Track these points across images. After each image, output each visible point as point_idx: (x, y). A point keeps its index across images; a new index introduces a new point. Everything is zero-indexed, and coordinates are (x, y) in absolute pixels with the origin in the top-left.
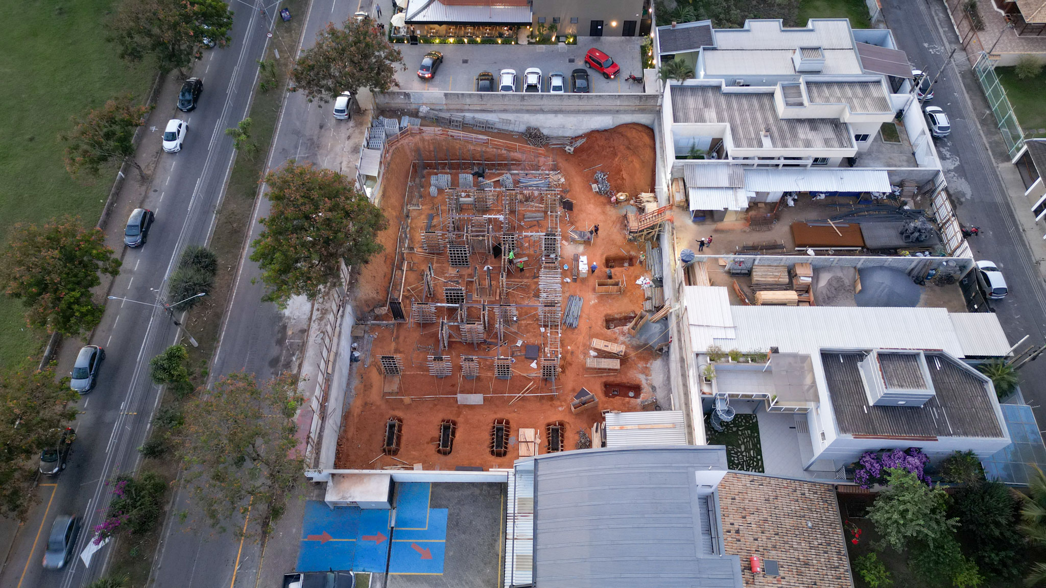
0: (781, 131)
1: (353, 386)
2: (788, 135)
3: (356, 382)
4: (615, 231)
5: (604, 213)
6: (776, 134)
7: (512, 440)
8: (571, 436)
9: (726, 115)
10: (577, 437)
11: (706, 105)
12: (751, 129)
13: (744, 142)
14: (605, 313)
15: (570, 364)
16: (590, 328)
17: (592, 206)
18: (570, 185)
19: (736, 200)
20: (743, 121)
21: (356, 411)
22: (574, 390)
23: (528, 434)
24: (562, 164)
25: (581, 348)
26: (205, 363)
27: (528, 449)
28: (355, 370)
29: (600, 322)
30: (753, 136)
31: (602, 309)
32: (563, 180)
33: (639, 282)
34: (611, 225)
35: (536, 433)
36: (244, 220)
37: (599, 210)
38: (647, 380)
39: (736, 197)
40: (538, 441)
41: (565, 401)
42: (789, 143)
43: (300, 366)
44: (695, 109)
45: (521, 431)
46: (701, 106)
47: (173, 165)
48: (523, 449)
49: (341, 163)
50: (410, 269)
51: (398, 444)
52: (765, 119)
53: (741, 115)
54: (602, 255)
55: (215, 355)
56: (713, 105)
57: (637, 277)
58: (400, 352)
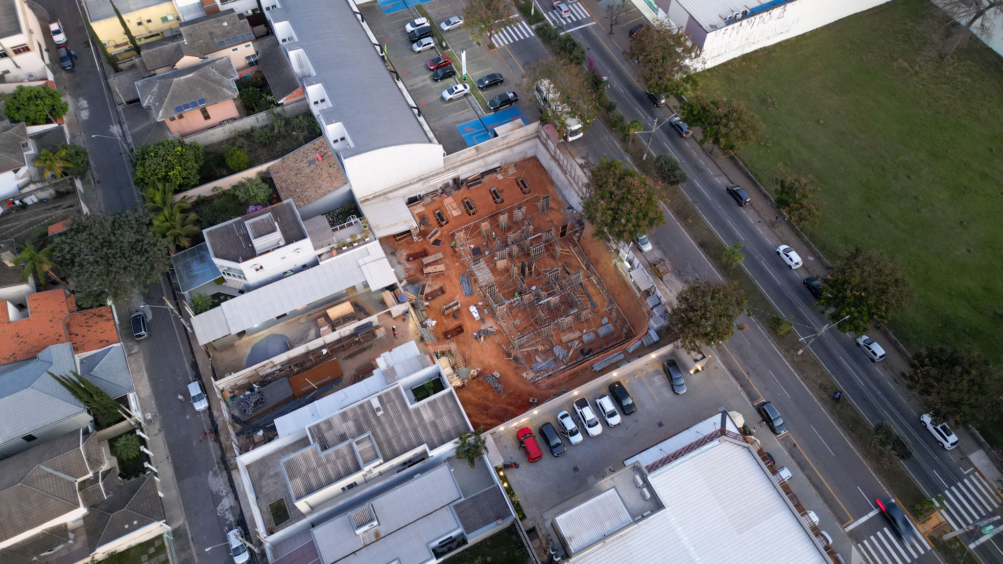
0: (368, 422)
1: (560, 196)
2: (361, 419)
3: (560, 198)
4: (467, 353)
5: (481, 362)
6: (371, 416)
7: (463, 208)
8: (433, 221)
9: (416, 421)
10: (430, 223)
11: (434, 424)
12: (392, 414)
13: (393, 396)
14: (447, 294)
15: (452, 255)
16: (451, 281)
17: (492, 363)
18: (517, 374)
19: (385, 360)
20: (400, 420)
21: (549, 187)
22: (443, 243)
23: (455, 213)
24: (532, 388)
25: (450, 267)
26: (632, 154)
27: (452, 207)
28: (566, 204)
29: (447, 289)
30: (388, 406)
31: (450, 296)
32: (524, 375)
33: (434, 323)
34: (472, 355)
35: (452, 215)
36: (690, 228)
37: (486, 363)
38: (405, 266)
39: (386, 362)
40: (449, 212)
41: (445, 237)
42: (359, 412)
43: (585, 173)
44: (442, 416)
45: (460, 213)
46: (438, 421)
47: (770, 241)
48: (455, 205)
49: (670, 291)
50: (579, 267)
51: (517, 183)
52: (383, 430)
53: (404, 426)
54: (467, 331)
55: (631, 160)
56: (428, 425)
57: (437, 324)
58: (549, 221)
